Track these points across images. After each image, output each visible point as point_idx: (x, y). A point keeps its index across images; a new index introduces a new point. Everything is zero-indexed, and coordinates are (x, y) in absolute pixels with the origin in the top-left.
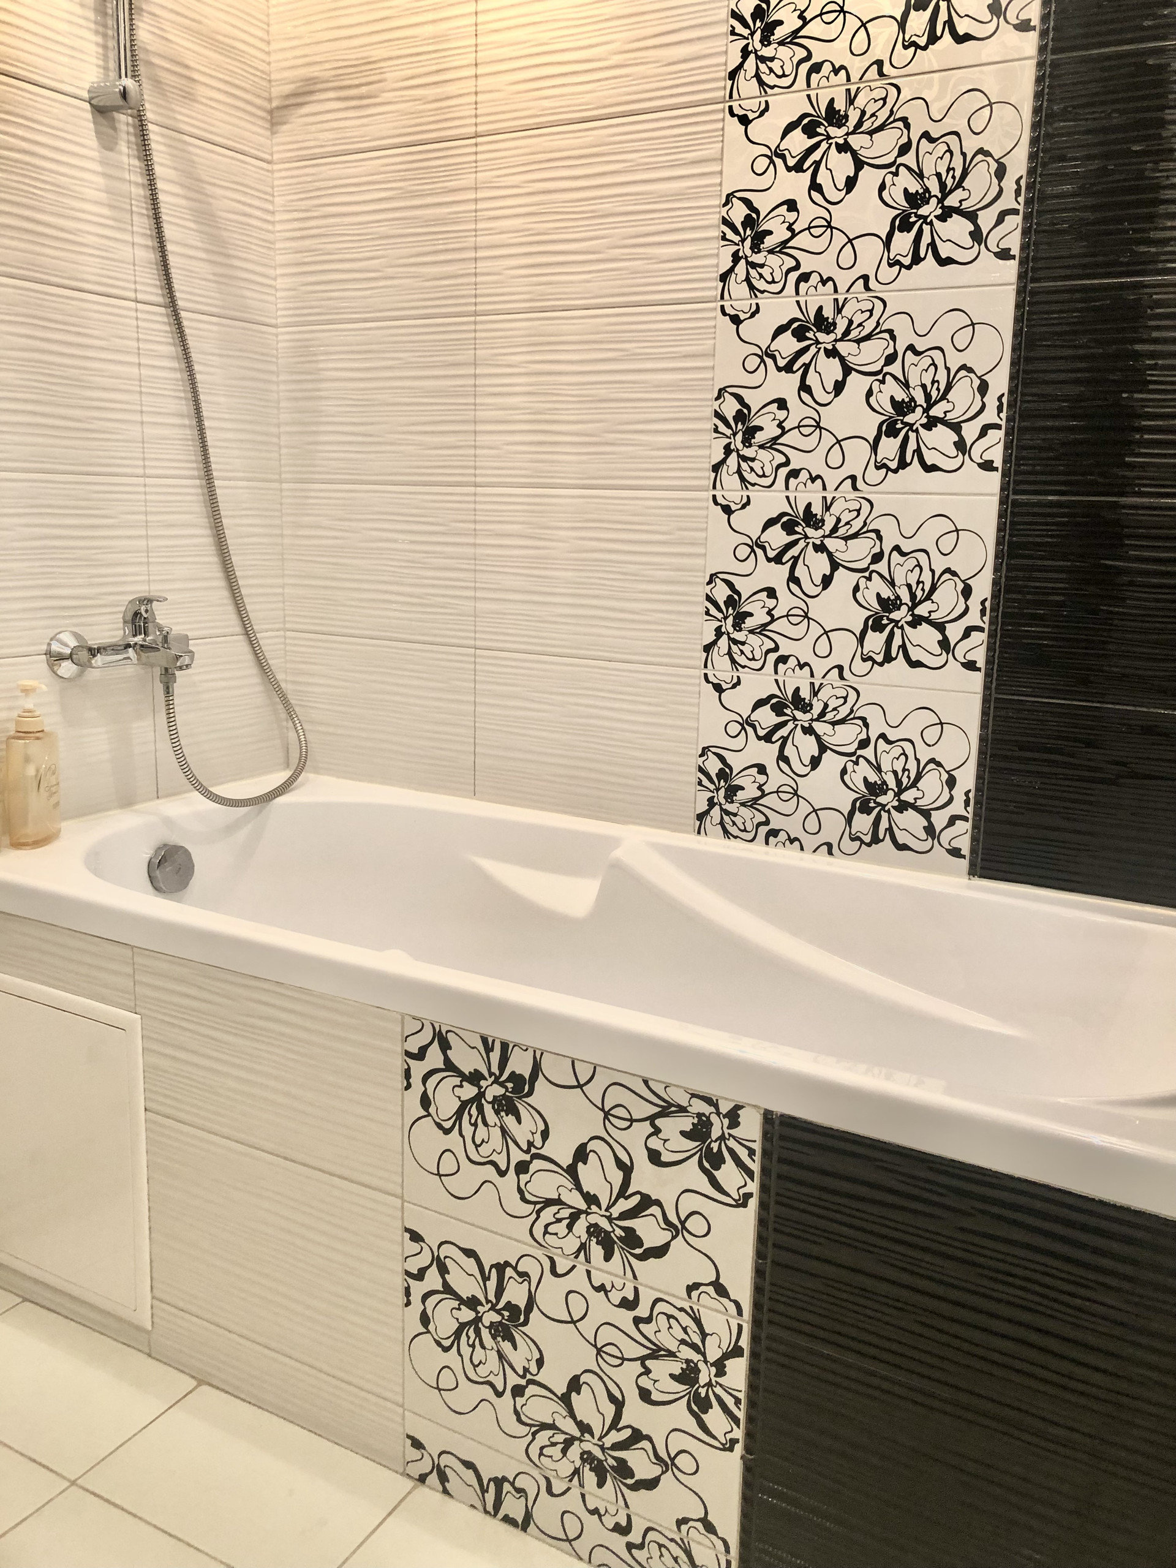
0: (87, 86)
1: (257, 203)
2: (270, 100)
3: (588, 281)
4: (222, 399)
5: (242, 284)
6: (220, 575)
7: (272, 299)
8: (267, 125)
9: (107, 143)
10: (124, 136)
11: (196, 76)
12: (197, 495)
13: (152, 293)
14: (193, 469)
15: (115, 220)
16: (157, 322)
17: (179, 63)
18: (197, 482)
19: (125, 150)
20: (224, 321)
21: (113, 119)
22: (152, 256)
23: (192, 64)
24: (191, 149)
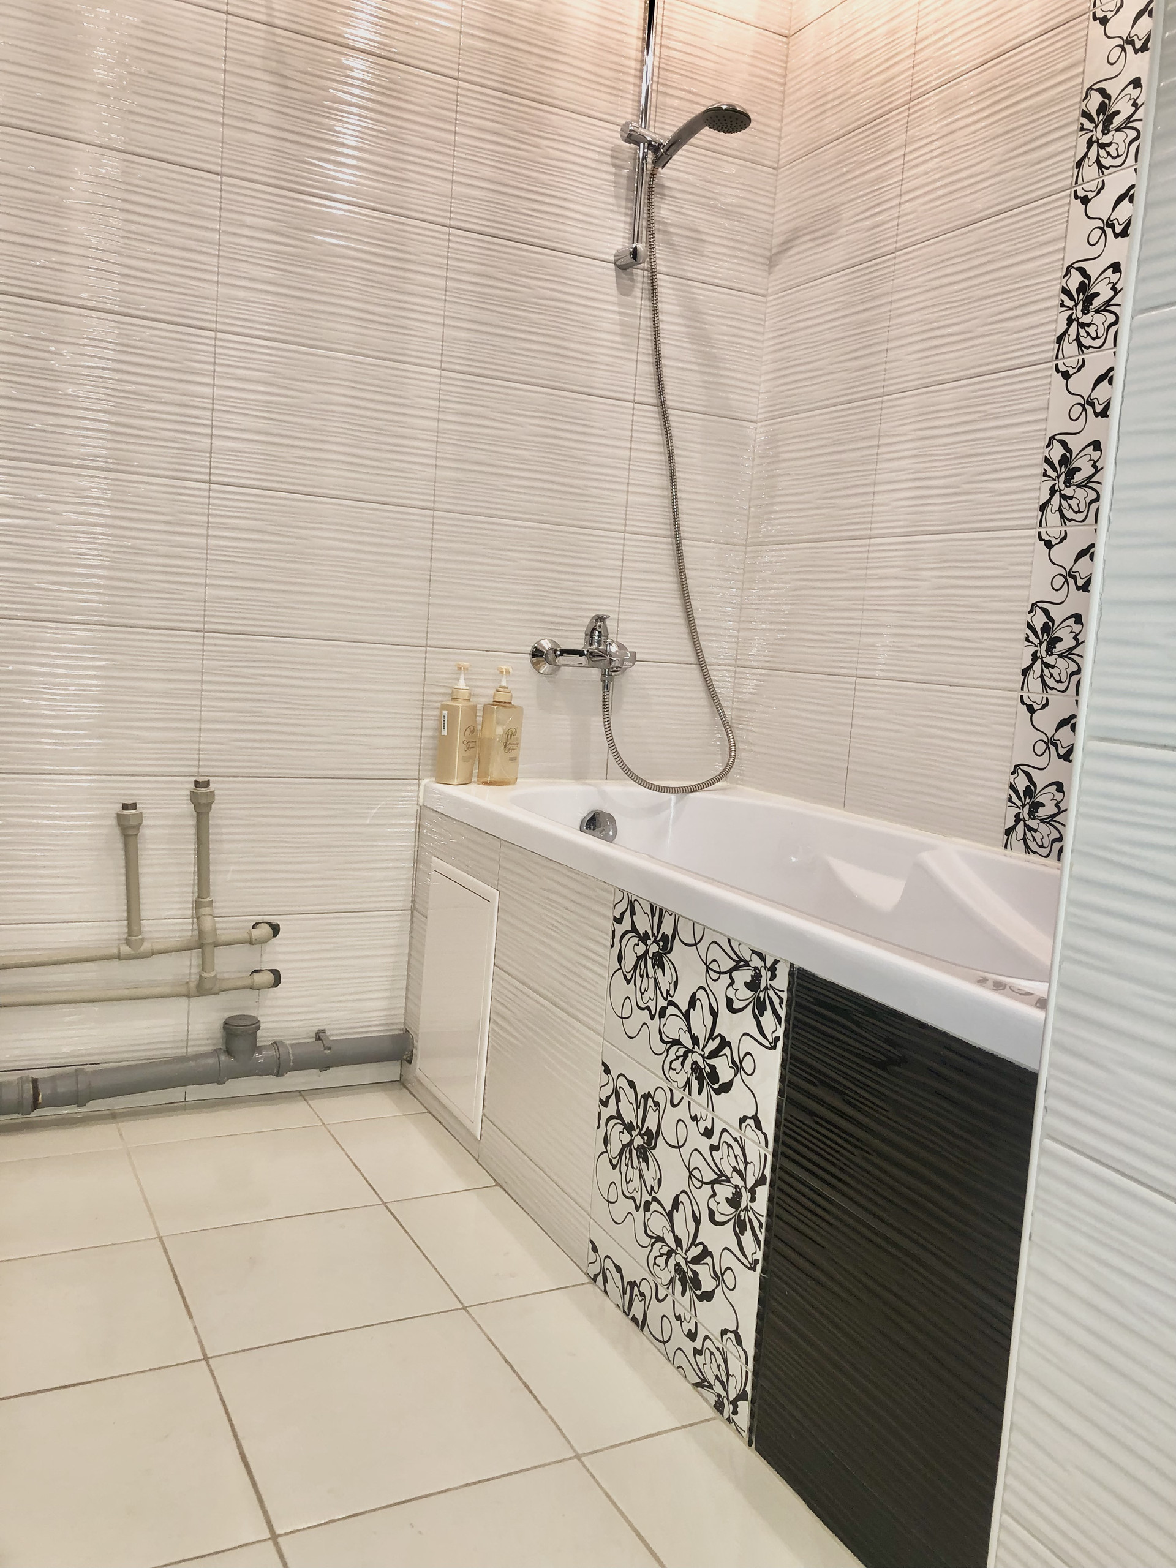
0: (614, 252)
1: (748, 326)
2: (770, 250)
3: (962, 357)
4: (700, 477)
5: (729, 389)
6: (681, 614)
7: (755, 400)
8: (766, 268)
9: (624, 290)
10: (640, 285)
11: (704, 237)
12: (669, 550)
13: (648, 396)
14: (667, 529)
15: (623, 344)
16: (650, 417)
17: (691, 230)
18: (670, 540)
19: (639, 294)
20: (707, 417)
21: (632, 274)
22: (652, 369)
23: (702, 229)
24: (694, 290)
